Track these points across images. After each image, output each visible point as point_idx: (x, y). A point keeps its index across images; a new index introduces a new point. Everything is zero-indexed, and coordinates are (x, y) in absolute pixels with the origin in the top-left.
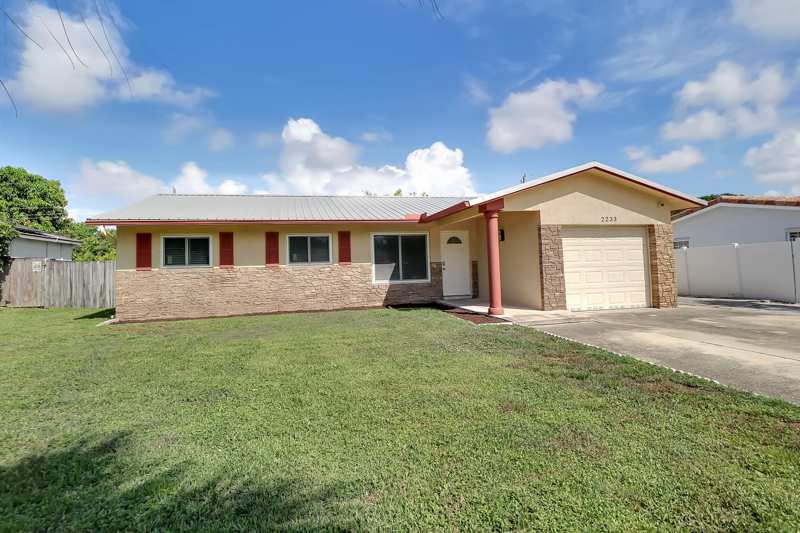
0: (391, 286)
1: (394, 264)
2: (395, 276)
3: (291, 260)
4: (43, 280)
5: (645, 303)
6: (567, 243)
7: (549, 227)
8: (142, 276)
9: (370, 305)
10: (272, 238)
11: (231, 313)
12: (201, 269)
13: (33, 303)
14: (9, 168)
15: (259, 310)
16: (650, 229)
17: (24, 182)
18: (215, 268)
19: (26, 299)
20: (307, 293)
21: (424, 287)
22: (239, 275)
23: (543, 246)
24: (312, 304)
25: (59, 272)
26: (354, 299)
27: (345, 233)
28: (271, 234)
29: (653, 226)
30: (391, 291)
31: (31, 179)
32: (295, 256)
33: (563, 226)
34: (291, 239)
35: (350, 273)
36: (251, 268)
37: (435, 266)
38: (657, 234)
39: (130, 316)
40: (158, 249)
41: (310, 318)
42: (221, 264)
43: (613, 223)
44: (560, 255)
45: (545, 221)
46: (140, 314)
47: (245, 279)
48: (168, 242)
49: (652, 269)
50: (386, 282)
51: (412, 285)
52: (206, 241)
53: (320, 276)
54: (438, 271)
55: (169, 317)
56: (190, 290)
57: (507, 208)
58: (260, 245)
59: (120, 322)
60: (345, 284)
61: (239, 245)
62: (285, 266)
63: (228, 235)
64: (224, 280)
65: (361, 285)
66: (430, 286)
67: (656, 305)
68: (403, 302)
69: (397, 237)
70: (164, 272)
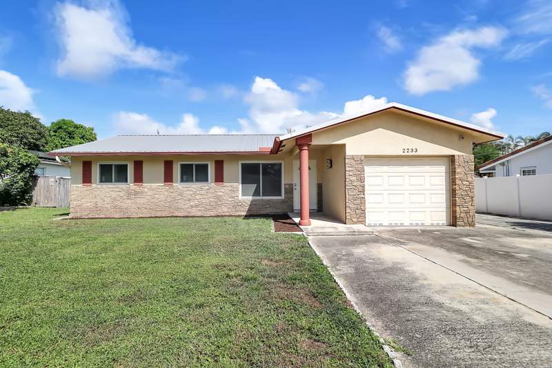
0: (253, 201)
1: (256, 185)
2: (256, 193)
3: (182, 181)
4: (55, 190)
5: (445, 222)
6: (369, 170)
7: (353, 158)
8: (86, 189)
9: (237, 214)
10: (168, 165)
11: (141, 216)
12: (122, 186)
13: (50, 205)
14: (63, 120)
15: (159, 214)
16: (452, 159)
17: (72, 129)
18: (131, 185)
19: (46, 201)
20: (192, 203)
21: (278, 201)
22: (146, 190)
23: (347, 172)
24: (194, 212)
25: (64, 185)
26: (226, 210)
27: (220, 161)
28: (168, 162)
29: (453, 156)
30: (253, 204)
31: (76, 127)
32: (185, 177)
33: (366, 156)
34: (182, 165)
35: (223, 191)
36: (155, 185)
37: (287, 187)
38: (457, 164)
39: (78, 215)
40: (96, 172)
41: (177, 221)
42: (135, 182)
43: (414, 153)
44: (362, 180)
45: (349, 152)
46: (84, 214)
47: (150, 193)
48: (102, 167)
49: (452, 193)
50: (250, 198)
51: (269, 201)
52: (126, 166)
53: (202, 192)
54: (290, 191)
55: (102, 216)
56: (114, 199)
57: (316, 142)
58: (160, 169)
59: (73, 219)
60: (219, 198)
61: (147, 170)
62: (178, 185)
63: (139, 162)
64: (136, 193)
65: (230, 200)
66: (283, 202)
67: (454, 225)
68: (262, 212)
69: (259, 164)
70: (99, 186)
